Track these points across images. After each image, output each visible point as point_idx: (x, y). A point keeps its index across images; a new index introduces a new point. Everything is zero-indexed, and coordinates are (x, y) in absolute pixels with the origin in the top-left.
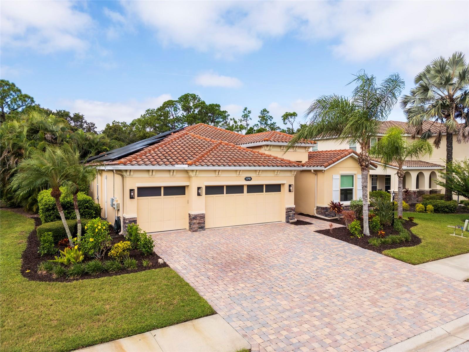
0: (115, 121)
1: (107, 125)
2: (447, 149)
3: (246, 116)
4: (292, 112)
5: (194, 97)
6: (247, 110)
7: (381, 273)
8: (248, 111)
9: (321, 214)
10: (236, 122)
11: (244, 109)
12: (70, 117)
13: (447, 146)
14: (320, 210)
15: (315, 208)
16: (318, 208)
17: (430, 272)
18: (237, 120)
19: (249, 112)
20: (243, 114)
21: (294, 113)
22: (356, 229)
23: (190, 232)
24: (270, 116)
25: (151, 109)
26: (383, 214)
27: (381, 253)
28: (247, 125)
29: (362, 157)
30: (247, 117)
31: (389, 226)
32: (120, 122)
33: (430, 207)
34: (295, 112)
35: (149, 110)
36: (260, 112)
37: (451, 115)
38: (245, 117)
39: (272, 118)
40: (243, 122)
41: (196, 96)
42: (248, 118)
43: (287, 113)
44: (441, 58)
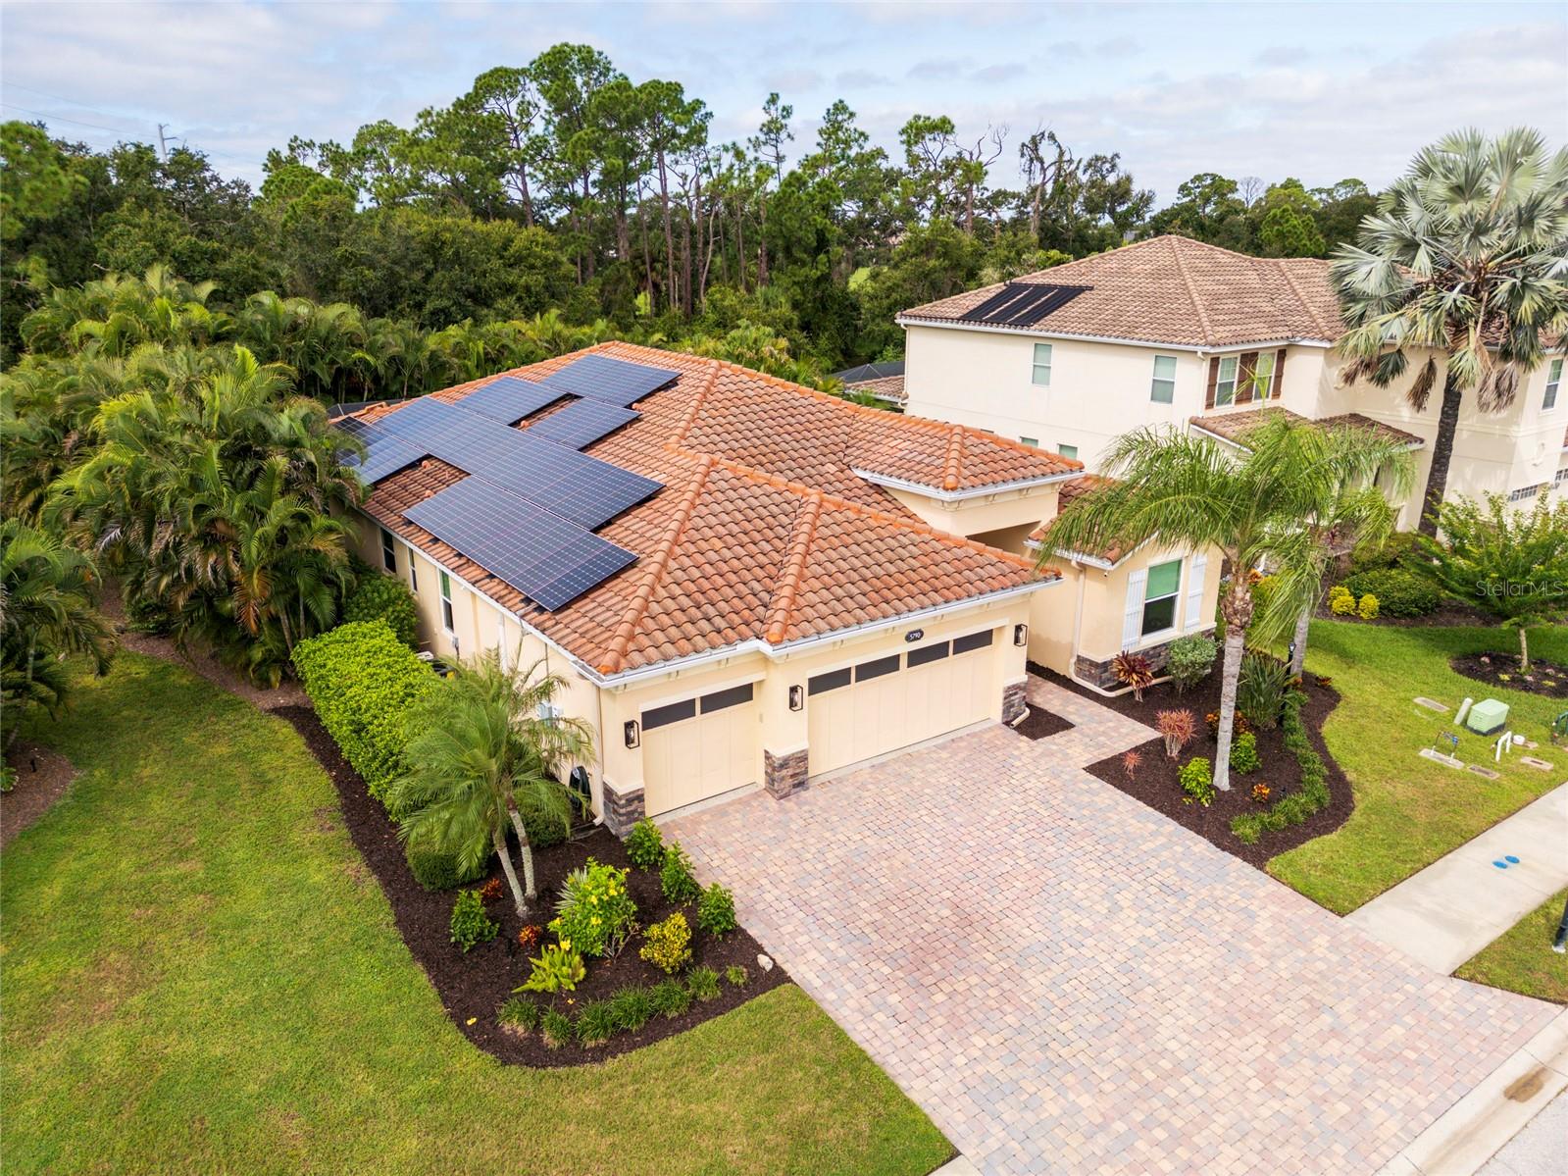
0: (296, 138)
1: (270, 154)
2: (1441, 421)
3: (773, 130)
4: (936, 116)
5: (589, 60)
6: (780, 103)
7: (1271, 958)
8: (784, 109)
9: (1090, 677)
10: (739, 155)
11: (768, 97)
12: (160, 167)
13: (1443, 412)
14: (1085, 667)
15: (1074, 660)
16: (1080, 660)
17: (1379, 944)
18: (743, 146)
19: (787, 111)
20: (766, 118)
21: (945, 121)
22: (1199, 783)
23: (771, 802)
24: (860, 129)
25: (437, 109)
26: (1259, 701)
27: (1261, 868)
28: (779, 159)
29: (1232, 603)
30: (778, 130)
31: (1271, 731)
32: (317, 144)
33: (1370, 602)
34: (949, 116)
35: (429, 114)
36: (824, 113)
37: (1471, 330)
38: (770, 131)
39: (866, 138)
40: (763, 148)
41: (596, 56)
42: (783, 135)
43: (919, 117)
44: (1473, 136)
